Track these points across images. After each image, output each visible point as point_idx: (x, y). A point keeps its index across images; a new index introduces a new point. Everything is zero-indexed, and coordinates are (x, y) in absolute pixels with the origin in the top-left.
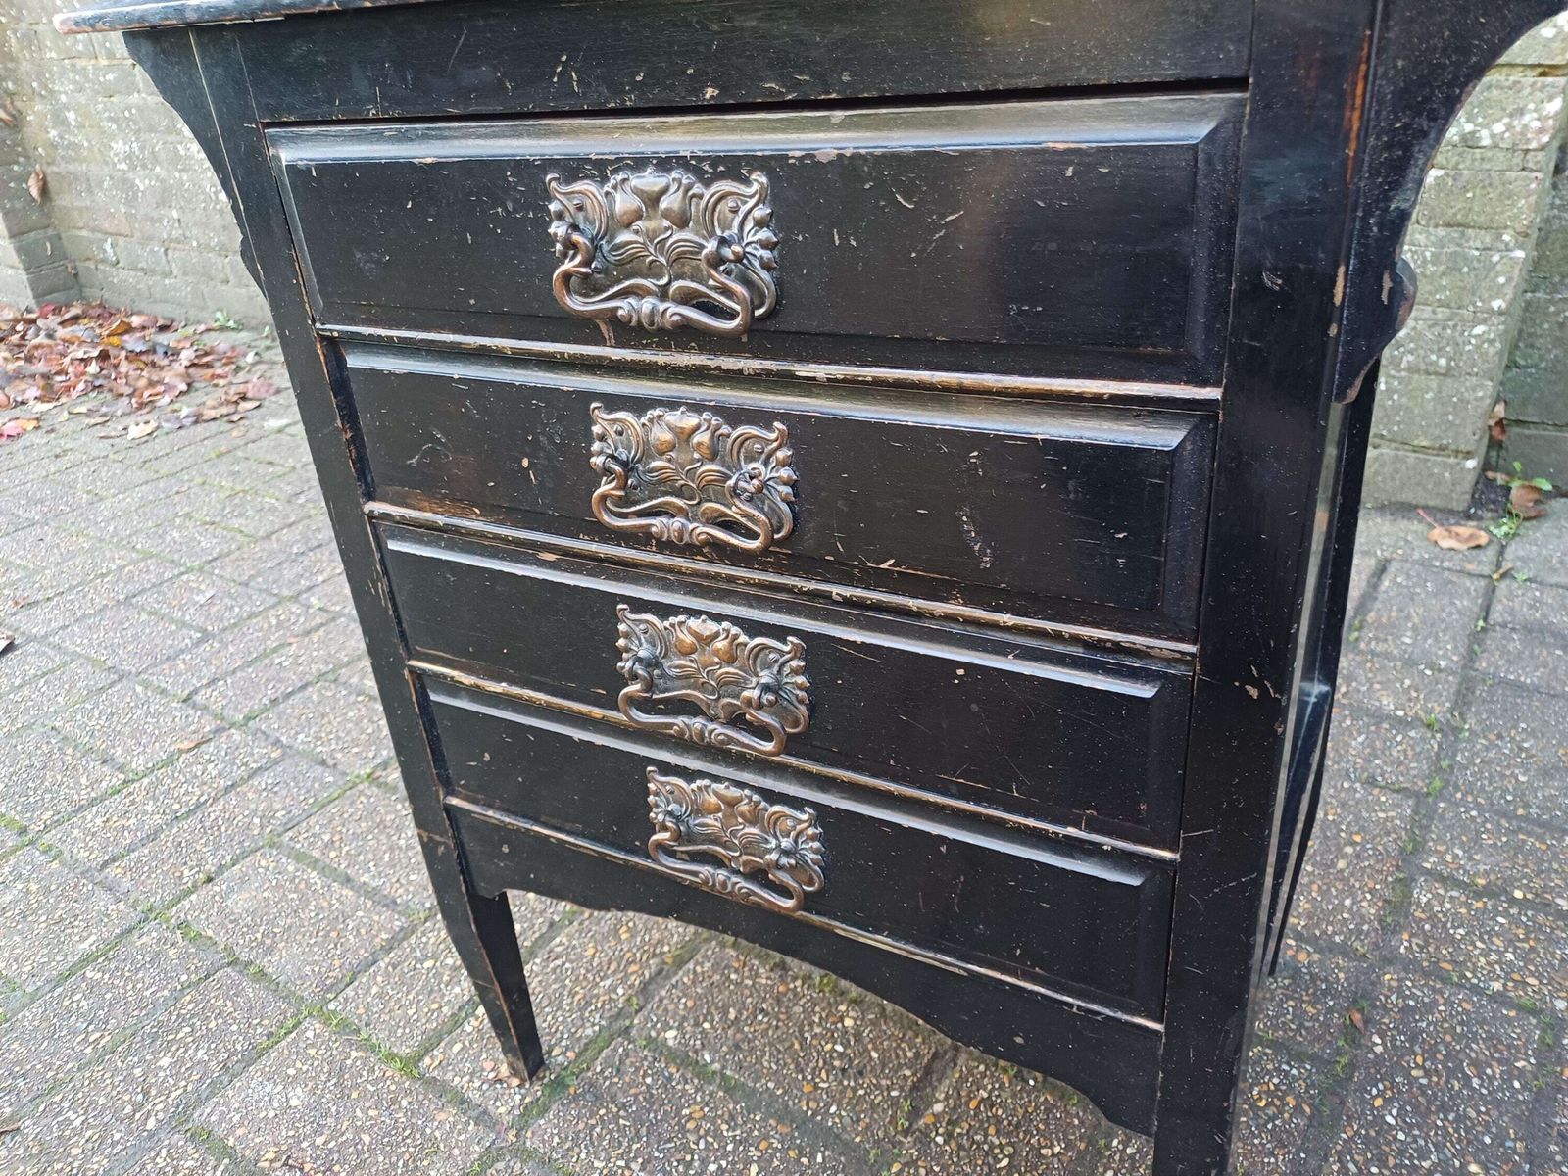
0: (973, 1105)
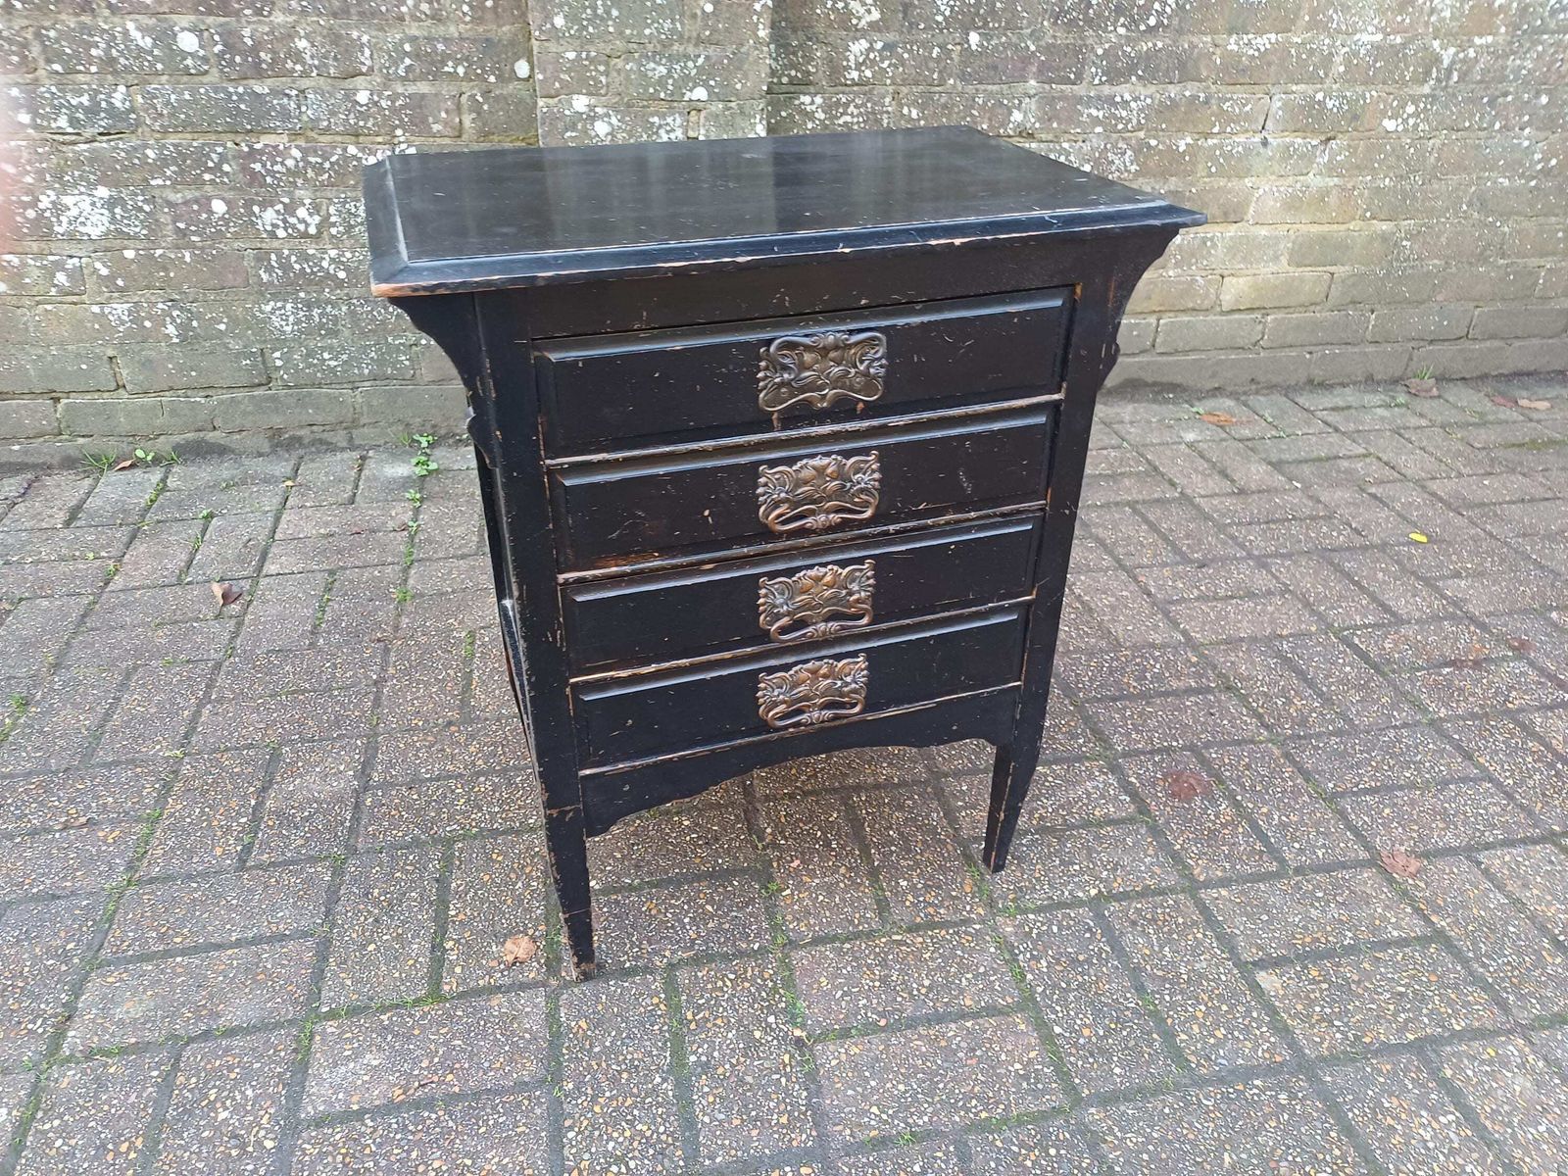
0: (783, 820)
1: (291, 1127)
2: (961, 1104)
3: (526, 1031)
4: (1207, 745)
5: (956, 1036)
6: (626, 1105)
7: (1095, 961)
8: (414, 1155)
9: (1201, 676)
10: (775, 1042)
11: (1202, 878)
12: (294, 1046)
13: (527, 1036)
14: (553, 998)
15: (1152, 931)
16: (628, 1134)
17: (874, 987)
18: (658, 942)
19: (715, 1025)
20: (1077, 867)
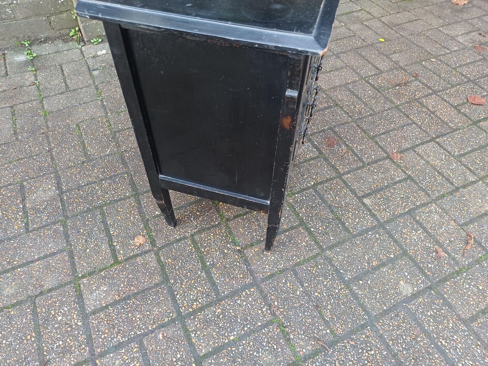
1: (85, 316)
2: (291, 259)
3: (152, 267)
4: (335, 127)
5: (284, 238)
6: (192, 283)
7: (318, 206)
8: (130, 315)
9: (328, 102)
10: (232, 253)
11: (342, 172)
12: (75, 290)
13: (153, 268)
14: (157, 254)
15: (332, 193)
16: (196, 292)
17: (256, 228)
18: (185, 229)
19: (212, 251)
20: (306, 176)
